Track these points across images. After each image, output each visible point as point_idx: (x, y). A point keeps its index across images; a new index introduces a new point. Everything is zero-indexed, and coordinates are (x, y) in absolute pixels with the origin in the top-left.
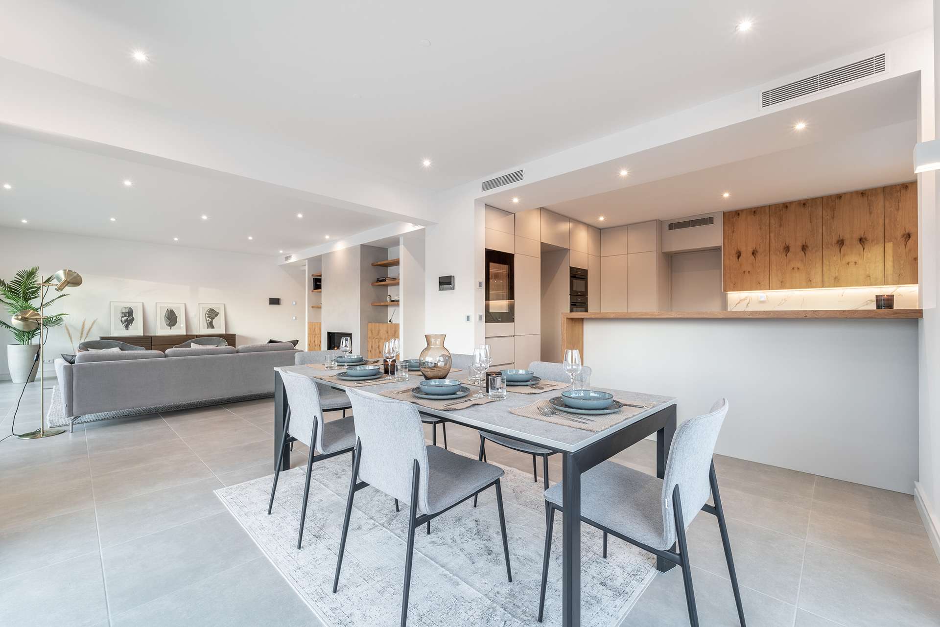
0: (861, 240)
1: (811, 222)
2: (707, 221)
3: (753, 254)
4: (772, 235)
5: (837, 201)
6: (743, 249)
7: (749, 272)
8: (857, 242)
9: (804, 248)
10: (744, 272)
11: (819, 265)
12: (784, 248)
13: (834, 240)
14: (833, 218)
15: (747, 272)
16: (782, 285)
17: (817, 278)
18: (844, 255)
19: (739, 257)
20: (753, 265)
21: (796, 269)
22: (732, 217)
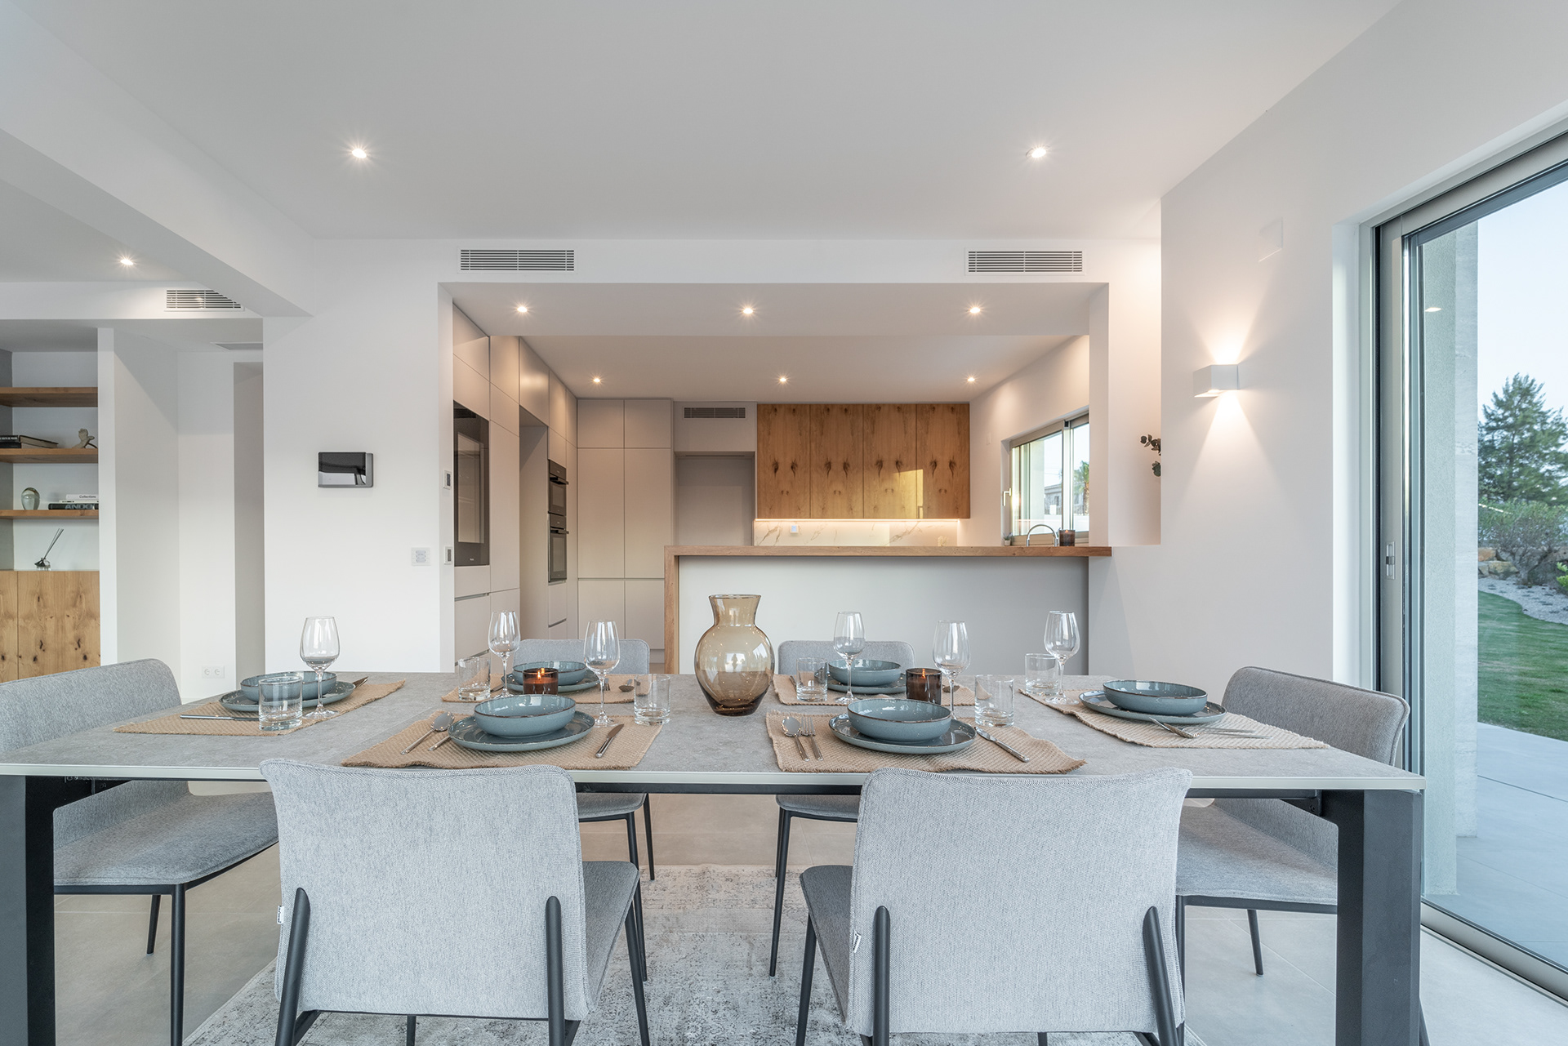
0: (897, 463)
1: (852, 435)
2: (737, 413)
3: (792, 467)
4: (813, 445)
5: (877, 412)
6: (781, 460)
7: (788, 492)
8: (894, 465)
9: (846, 466)
10: (782, 492)
11: (859, 490)
12: (826, 465)
13: (874, 462)
14: (873, 432)
15: (785, 492)
16: (824, 514)
17: (858, 507)
18: (883, 480)
19: (776, 470)
20: (792, 483)
21: (837, 493)
22: (768, 411)
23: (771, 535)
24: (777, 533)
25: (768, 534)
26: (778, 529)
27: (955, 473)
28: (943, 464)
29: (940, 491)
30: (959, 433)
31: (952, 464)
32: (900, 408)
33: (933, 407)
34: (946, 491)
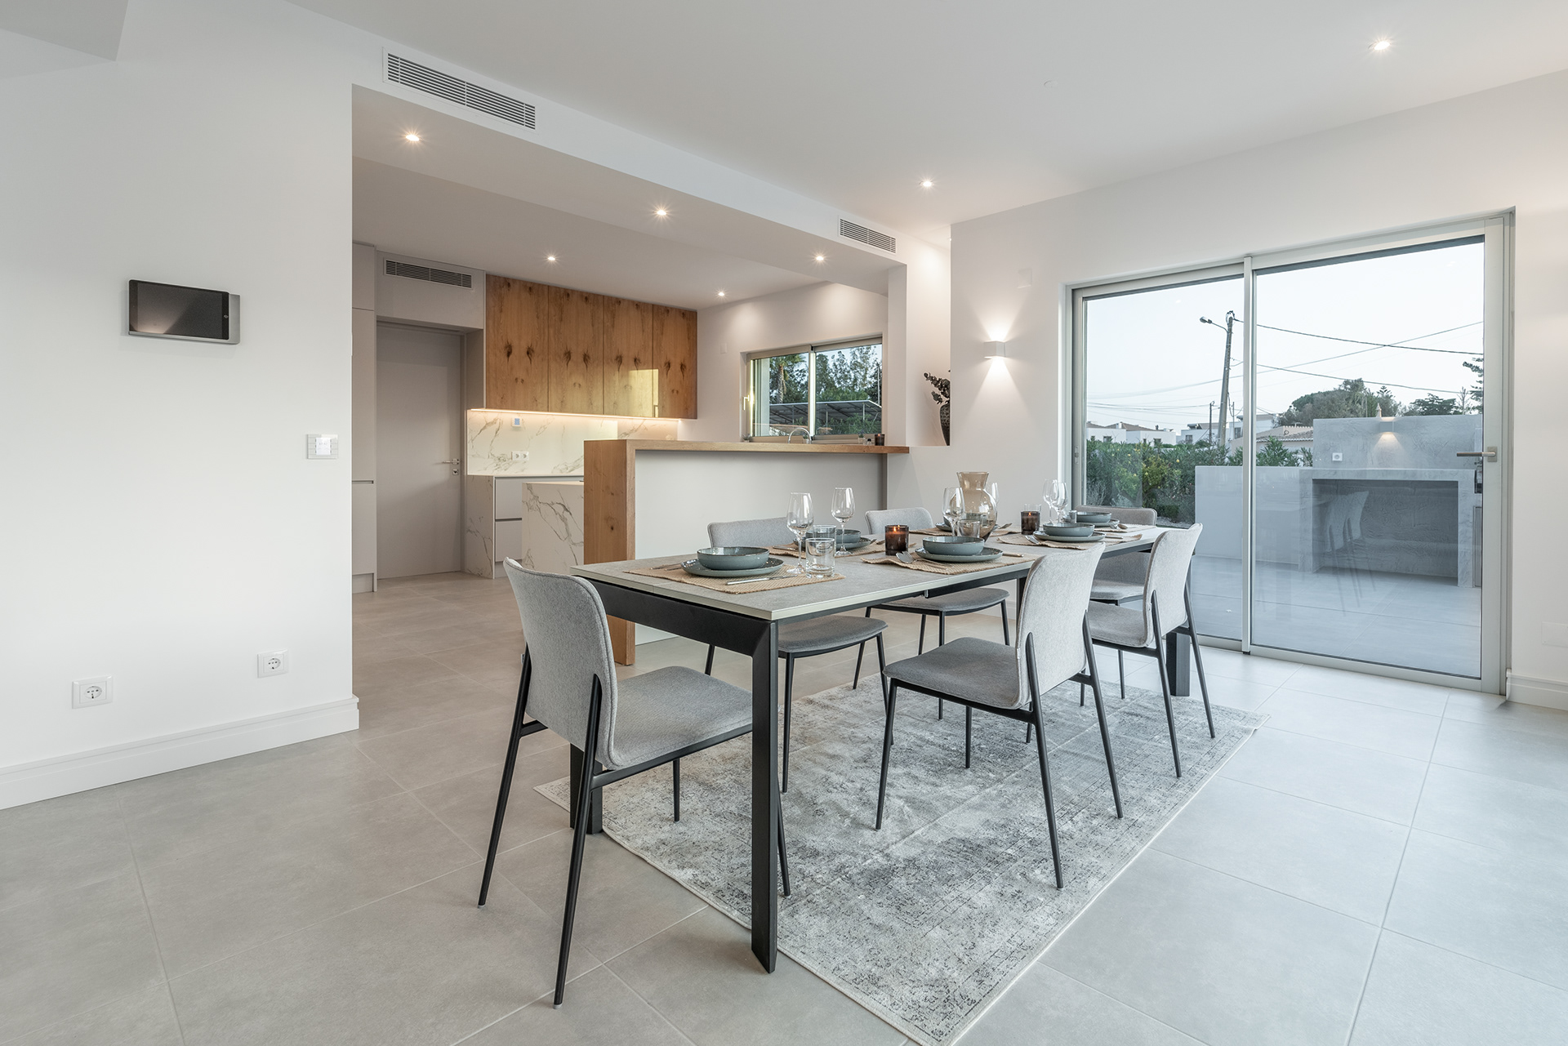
0: (635, 360)
1: (593, 326)
2: (458, 279)
3: (528, 353)
4: (552, 331)
5: (617, 305)
6: (515, 344)
7: (523, 380)
8: (632, 362)
9: (586, 358)
10: (516, 379)
11: (600, 384)
12: (565, 354)
13: (614, 357)
14: (613, 326)
15: (519, 381)
16: (562, 408)
17: (598, 402)
18: (622, 376)
19: (509, 354)
20: (527, 371)
21: (577, 385)
22: (499, 286)
23: (489, 428)
24: (497, 426)
25: (485, 428)
26: (498, 422)
27: (685, 375)
28: (675, 367)
29: (673, 391)
30: (689, 339)
31: (683, 367)
32: (638, 305)
33: (667, 310)
34: (677, 392)
